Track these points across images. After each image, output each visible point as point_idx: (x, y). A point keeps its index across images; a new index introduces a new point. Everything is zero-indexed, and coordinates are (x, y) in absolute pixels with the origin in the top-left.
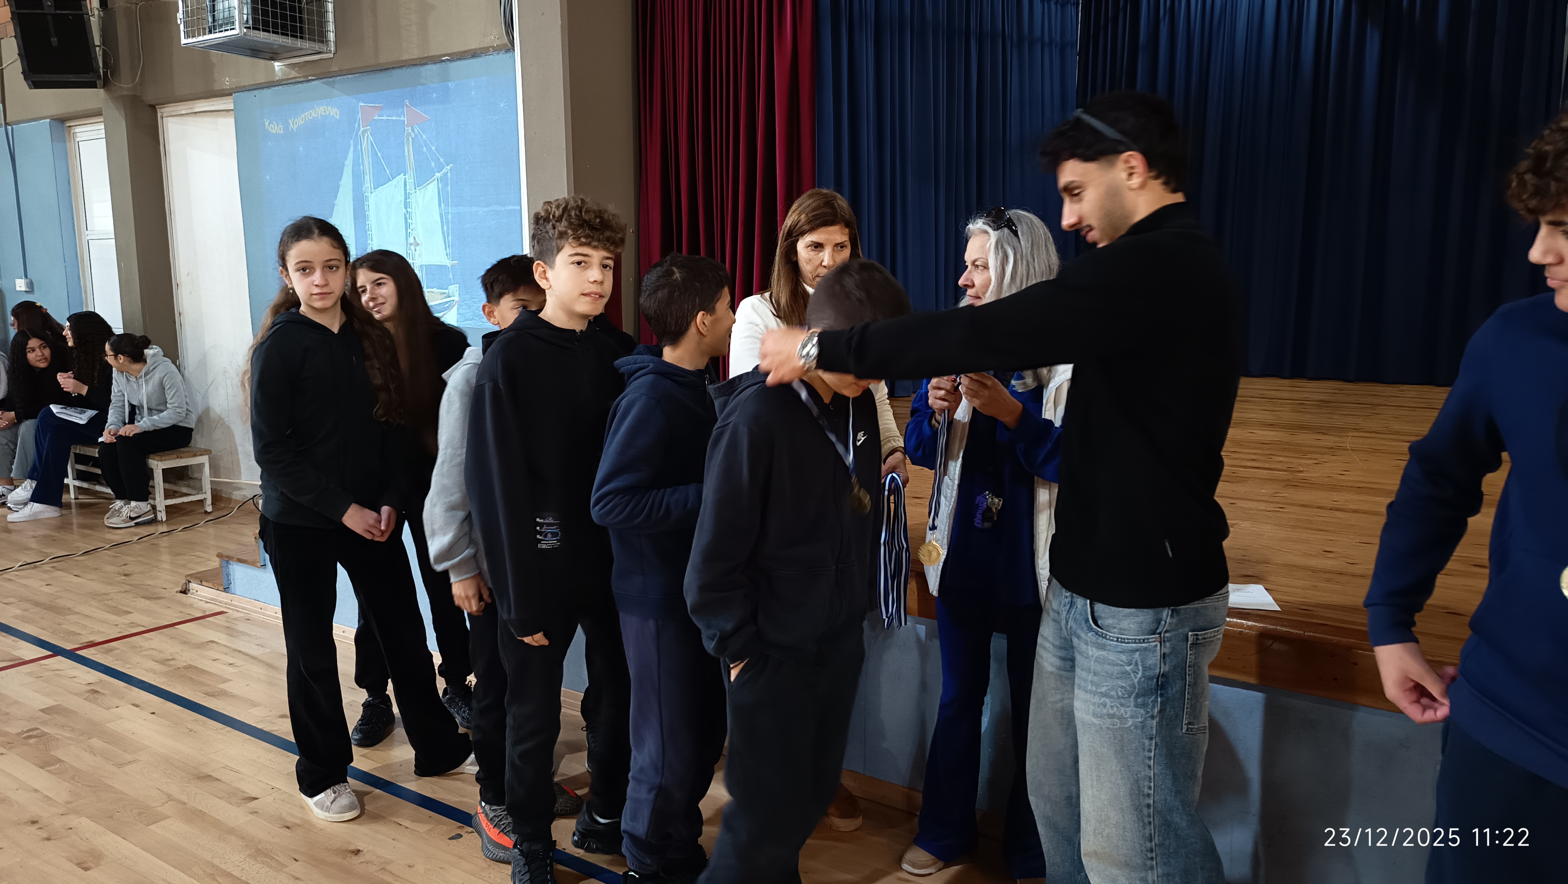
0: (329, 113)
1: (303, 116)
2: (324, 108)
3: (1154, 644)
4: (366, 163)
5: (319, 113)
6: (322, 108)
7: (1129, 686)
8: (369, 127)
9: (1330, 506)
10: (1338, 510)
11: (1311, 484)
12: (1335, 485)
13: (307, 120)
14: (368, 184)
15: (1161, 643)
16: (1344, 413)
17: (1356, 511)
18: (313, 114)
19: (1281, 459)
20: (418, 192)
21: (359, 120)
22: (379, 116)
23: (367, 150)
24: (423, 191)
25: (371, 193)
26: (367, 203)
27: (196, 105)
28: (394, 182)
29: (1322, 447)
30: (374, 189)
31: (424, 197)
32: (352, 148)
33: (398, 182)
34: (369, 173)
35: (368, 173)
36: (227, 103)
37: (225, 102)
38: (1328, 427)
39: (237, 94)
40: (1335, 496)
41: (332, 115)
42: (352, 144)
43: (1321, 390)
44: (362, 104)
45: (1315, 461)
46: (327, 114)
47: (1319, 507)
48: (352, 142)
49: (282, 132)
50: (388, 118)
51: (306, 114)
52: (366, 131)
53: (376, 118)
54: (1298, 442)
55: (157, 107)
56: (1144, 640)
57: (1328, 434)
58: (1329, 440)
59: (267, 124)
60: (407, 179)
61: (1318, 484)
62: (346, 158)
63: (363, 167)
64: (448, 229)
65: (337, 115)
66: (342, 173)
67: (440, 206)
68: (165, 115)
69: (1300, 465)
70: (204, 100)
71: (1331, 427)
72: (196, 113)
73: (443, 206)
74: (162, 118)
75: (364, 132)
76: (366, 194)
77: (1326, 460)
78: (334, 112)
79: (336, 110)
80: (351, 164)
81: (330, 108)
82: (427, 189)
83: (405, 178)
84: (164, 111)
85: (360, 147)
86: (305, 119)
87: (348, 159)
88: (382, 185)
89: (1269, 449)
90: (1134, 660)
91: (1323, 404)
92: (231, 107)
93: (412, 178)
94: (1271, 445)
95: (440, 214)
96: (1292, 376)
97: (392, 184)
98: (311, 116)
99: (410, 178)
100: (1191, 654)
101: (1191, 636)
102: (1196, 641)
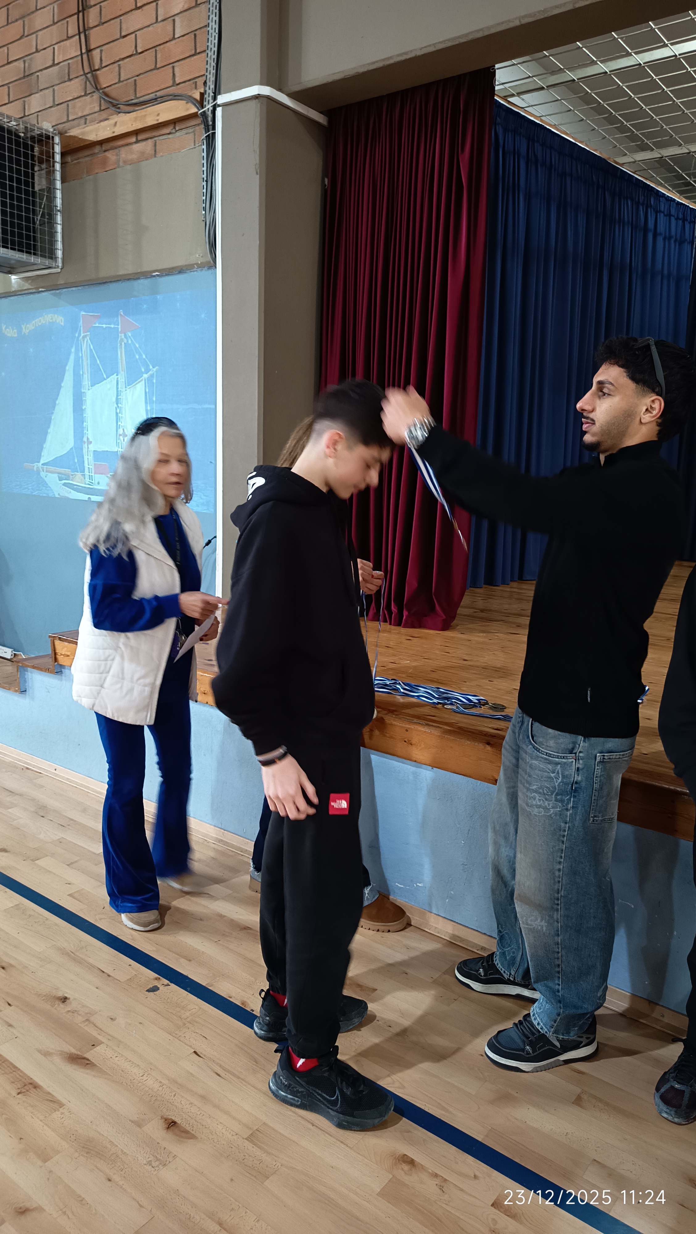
1: (34, 322)
4: (85, 365)
5: (48, 320)
6: (50, 316)
8: (89, 333)
14: (86, 382)
18: (43, 321)
20: (128, 390)
21: (81, 326)
22: (97, 324)
23: (86, 354)
24: (132, 389)
25: (89, 390)
26: (84, 398)
28: (108, 381)
30: (91, 386)
31: (133, 393)
32: (74, 353)
33: (111, 381)
34: (88, 372)
41: (58, 322)
42: (75, 346)
44: (85, 312)
46: (54, 321)
49: (15, 336)
50: (105, 326)
51: (37, 320)
52: (86, 337)
53: (94, 325)
59: (4, 328)
60: (119, 379)
62: (68, 360)
63: (83, 368)
65: (62, 322)
66: (64, 371)
67: (146, 403)
76: (84, 391)
78: (59, 319)
79: (62, 318)
80: (73, 365)
81: (56, 316)
82: (136, 387)
85: (80, 348)
86: (36, 325)
88: (98, 383)
93: (124, 378)
95: (146, 410)
98: (40, 322)
99: (122, 378)
102: (603, 760)
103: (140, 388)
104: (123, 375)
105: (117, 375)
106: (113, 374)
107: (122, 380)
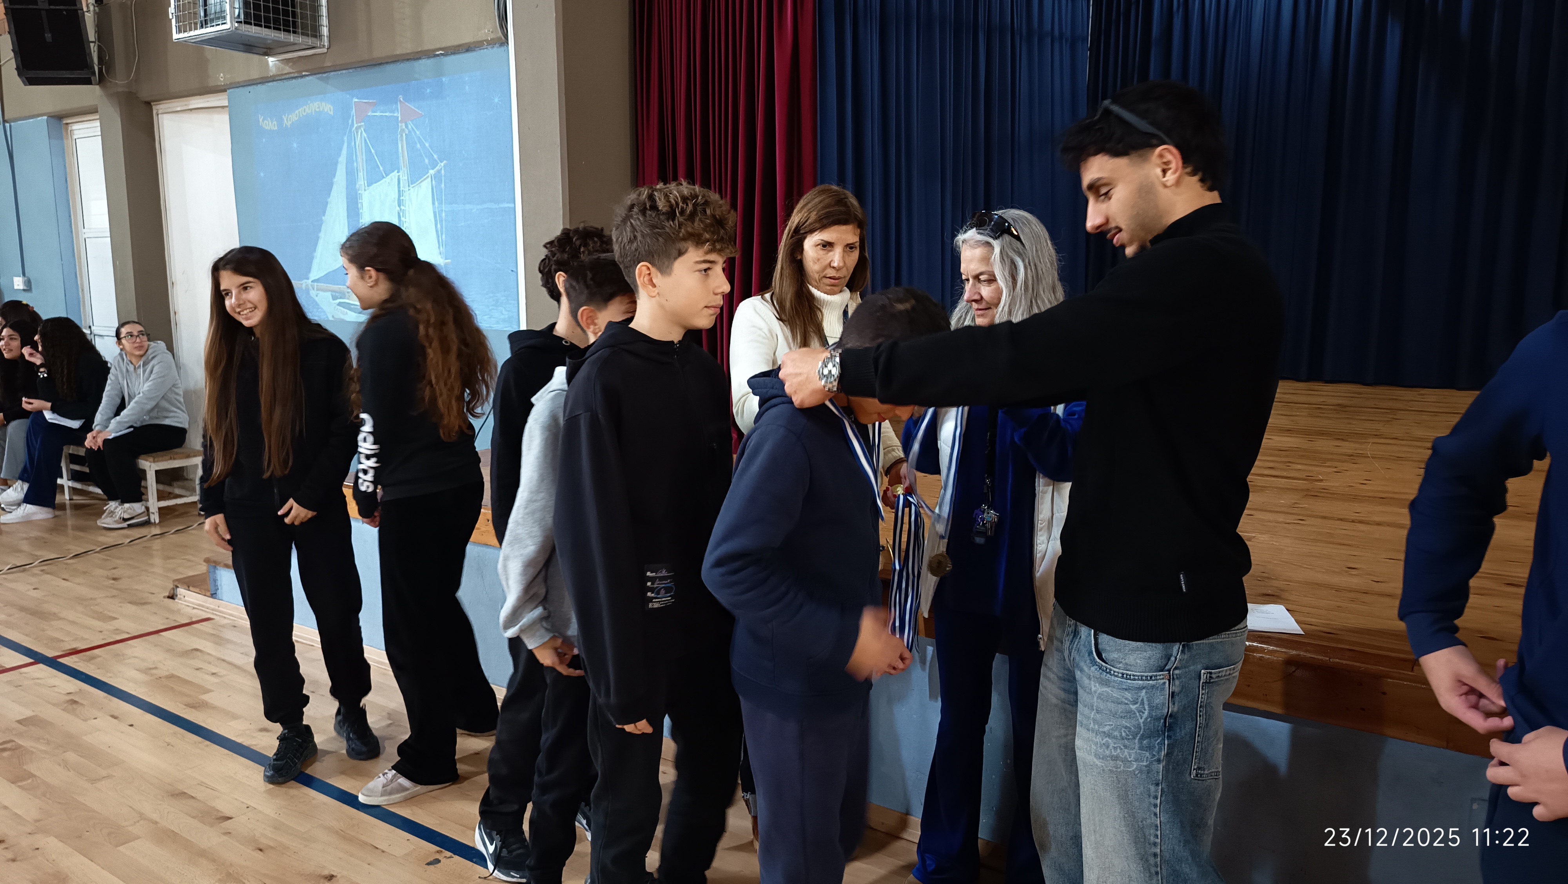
0: (323, 110)
1: (297, 112)
2: (318, 104)
3: (1162, 681)
4: (359, 160)
5: (313, 110)
6: (316, 104)
7: (1135, 726)
8: (363, 124)
9: (1352, 518)
10: (1360, 522)
11: (1331, 494)
12: (1356, 495)
13: (301, 116)
14: (361, 182)
15: (1169, 681)
16: (1363, 418)
17: (1379, 524)
18: (307, 110)
19: (1299, 467)
20: (412, 190)
21: (353, 116)
22: (373, 112)
23: (360, 147)
24: (416, 189)
25: (365, 190)
26: (361, 201)
27: (191, 102)
28: (388, 179)
29: (1341, 454)
30: (368, 186)
31: (417, 195)
32: (346, 145)
33: (392, 179)
34: (363, 170)
35: (361, 170)
36: (221, 100)
37: (220, 98)
38: (1346, 433)
39: (231, 90)
40: (1357, 507)
41: (326, 110)
42: (346, 141)
43: (1339, 394)
44: (356, 100)
45: (1335, 470)
46: (321, 109)
47: (1341, 520)
48: (346, 138)
49: (276, 128)
50: (382, 114)
51: (300, 110)
52: (360, 127)
53: (369, 114)
54: (1316, 448)
55: (152, 104)
56: (1151, 677)
57: (1346, 441)
58: (1348, 447)
59: (261, 120)
60: (401, 177)
61: (1339, 494)
62: (339, 155)
63: (357, 164)
64: (442, 227)
65: (330, 110)
66: (336, 169)
67: (433, 203)
68: (160, 111)
69: (1320, 474)
70: (199, 97)
71: (1350, 433)
72: (191, 110)
73: (436, 203)
74: (158, 115)
75: (357, 128)
76: (360, 192)
77: (1345, 469)
78: (327, 108)
79: (330, 106)
80: (345, 162)
81: (324, 104)
82: (420, 186)
83: (399, 176)
84: (159, 108)
85: (353, 144)
86: (299, 115)
87: (342, 156)
88: (376, 183)
89: (1287, 456)
90: (1140, 699)
91: (1341, 408)
92: (226, 103)
93: (406, 175)
94: (1289, 452)
95: (434, 212)
96: (1308, 379)
97: (386, 181)
98: (305, 112)
99: (404, 175)
100: (1203, 694)
101: (1204, 674)
102: (1210, 680)
103: (425, 187)
104: (406, 172)
105: (398, 172)
106: (393, 171)
107: (404, 178)
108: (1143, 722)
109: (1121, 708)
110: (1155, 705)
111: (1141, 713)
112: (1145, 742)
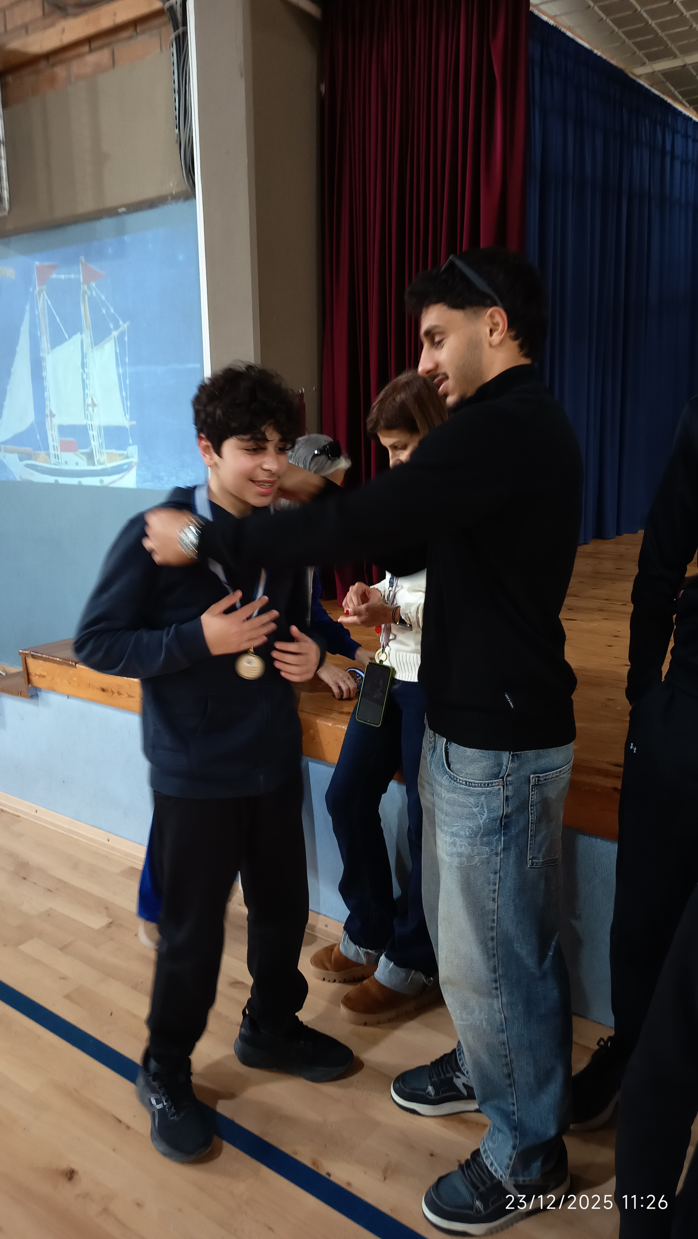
3: (498, 787)
4: (42, 324)
7: (476, 826)
8: (45, 287)
14: (45, 345)
15: (503, 786)
20: (95, 352)
21: (35, 280)
22: (54, 275)
23: (43, 311)
24: (100, 351)
25: (49, 353)
28: (71, 341)
30: (51, 349)
31: (101, 357)
33: (77, 340)
34: (46, 333)
41: (8, 276)
42: (28, 307)
44: (38, 263)
46: (4, 274)
48: (29, 299)
50: (64, 277)
52: (42, 291)
53: (51, 277)
56: (489, 783)
60: (84, 340)
62: (22, 320)
63: (40, 330)
65: (12, 276)
66: (19, 334)
67: (117, 365)
73: (121, 368)
76: (43, 355)
78: (10, 272)
79: (12, 270)
80: (28, 328)
81: (5, 268)
82: (104, 348)
83: (82, 338)
85: (36, 307)
87: (24, 323)
88: (59, 345)
90: (480, 803)
93: (89, 337)
95: (118, 373)
97: (69, 344)
99: (86, 337)
100: (532, 795)
101: (533, 778)
102: (538, 783)
103: (109, 348)
104: (89, 333)
105: (81, 333)
106: (76, 333)
107: (87, 340)
108: (483, 823)
109: (466, 810)
110: (492, 808)
111: (481, 815)
112: (485, 839)
